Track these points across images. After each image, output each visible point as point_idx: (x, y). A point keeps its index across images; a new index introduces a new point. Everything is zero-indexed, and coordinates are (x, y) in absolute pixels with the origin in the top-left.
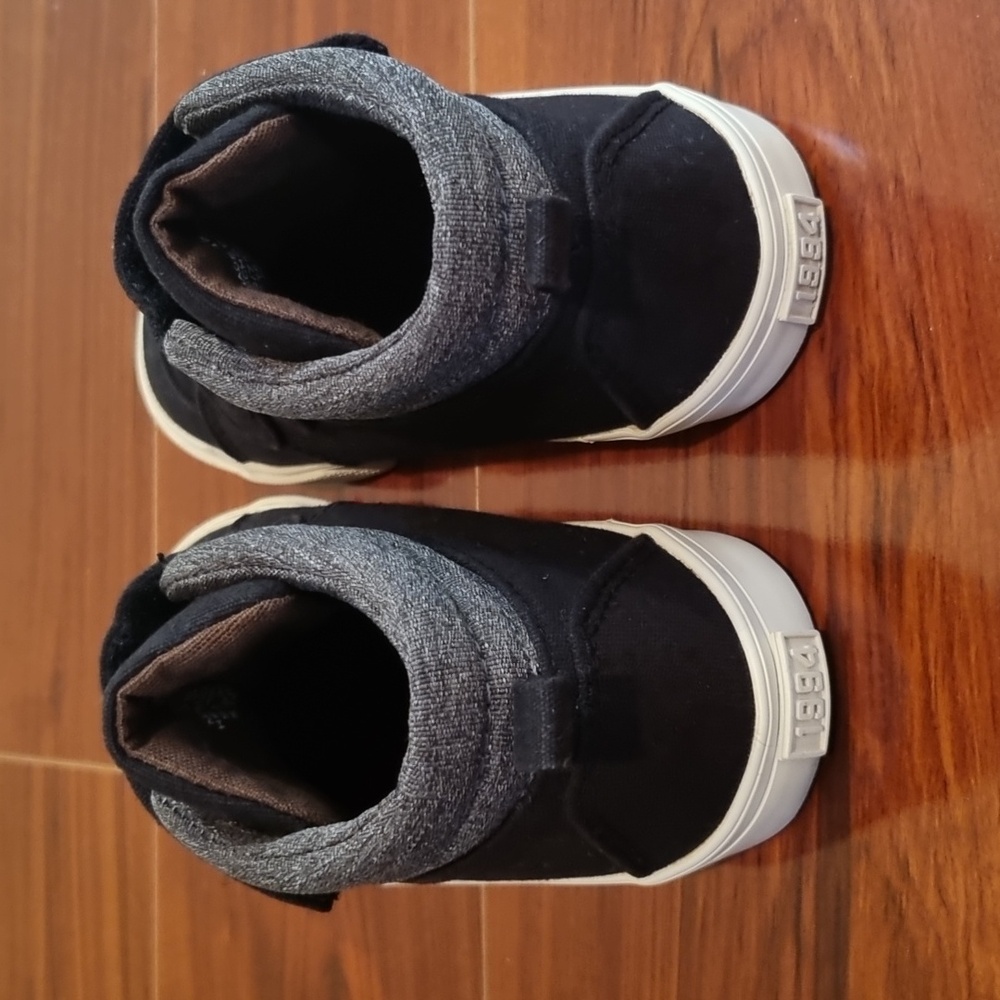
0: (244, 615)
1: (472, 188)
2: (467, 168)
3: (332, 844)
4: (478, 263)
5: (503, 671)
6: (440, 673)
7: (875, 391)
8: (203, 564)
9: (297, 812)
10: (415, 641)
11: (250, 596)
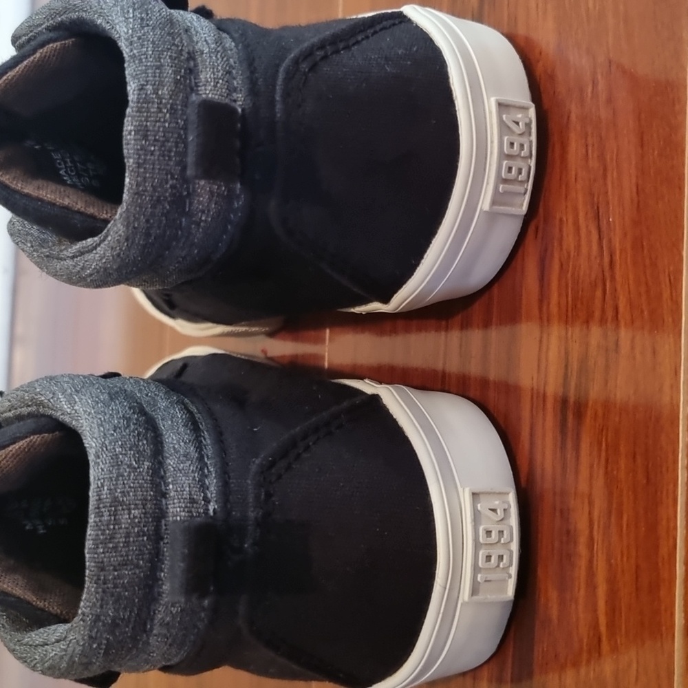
0: (17, 447)
1: (157, 93)
2: (155, 77)
3: (58, 641)
4: (161, 158)
5: (178, 509)
6: (113, 509)
7: (569, 275)
8: (14, 402)
9: (51, 609)
10: (99, 479)
11: (23, 431)
